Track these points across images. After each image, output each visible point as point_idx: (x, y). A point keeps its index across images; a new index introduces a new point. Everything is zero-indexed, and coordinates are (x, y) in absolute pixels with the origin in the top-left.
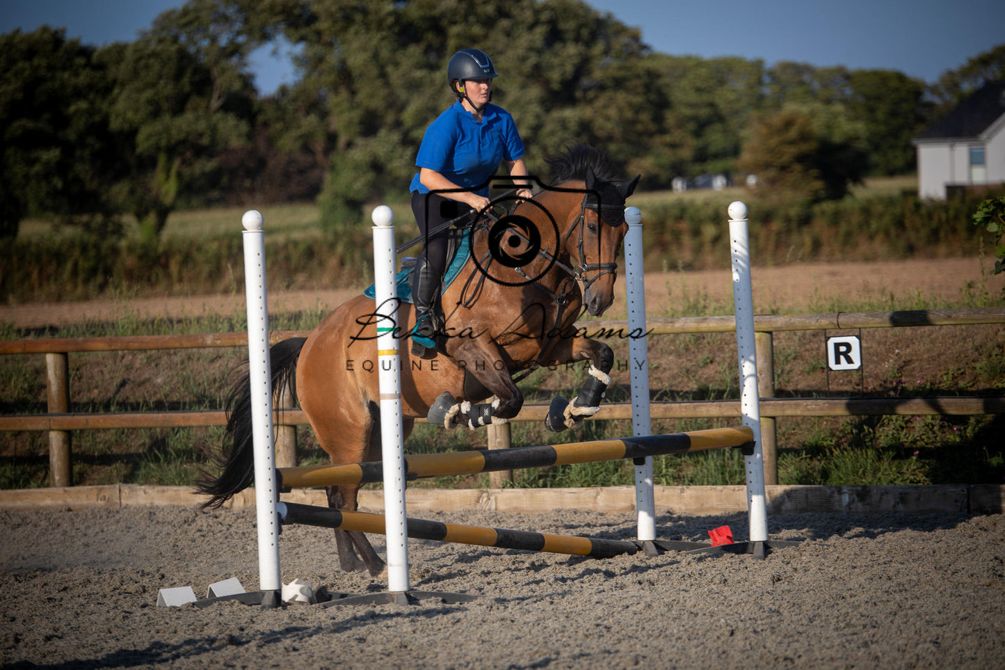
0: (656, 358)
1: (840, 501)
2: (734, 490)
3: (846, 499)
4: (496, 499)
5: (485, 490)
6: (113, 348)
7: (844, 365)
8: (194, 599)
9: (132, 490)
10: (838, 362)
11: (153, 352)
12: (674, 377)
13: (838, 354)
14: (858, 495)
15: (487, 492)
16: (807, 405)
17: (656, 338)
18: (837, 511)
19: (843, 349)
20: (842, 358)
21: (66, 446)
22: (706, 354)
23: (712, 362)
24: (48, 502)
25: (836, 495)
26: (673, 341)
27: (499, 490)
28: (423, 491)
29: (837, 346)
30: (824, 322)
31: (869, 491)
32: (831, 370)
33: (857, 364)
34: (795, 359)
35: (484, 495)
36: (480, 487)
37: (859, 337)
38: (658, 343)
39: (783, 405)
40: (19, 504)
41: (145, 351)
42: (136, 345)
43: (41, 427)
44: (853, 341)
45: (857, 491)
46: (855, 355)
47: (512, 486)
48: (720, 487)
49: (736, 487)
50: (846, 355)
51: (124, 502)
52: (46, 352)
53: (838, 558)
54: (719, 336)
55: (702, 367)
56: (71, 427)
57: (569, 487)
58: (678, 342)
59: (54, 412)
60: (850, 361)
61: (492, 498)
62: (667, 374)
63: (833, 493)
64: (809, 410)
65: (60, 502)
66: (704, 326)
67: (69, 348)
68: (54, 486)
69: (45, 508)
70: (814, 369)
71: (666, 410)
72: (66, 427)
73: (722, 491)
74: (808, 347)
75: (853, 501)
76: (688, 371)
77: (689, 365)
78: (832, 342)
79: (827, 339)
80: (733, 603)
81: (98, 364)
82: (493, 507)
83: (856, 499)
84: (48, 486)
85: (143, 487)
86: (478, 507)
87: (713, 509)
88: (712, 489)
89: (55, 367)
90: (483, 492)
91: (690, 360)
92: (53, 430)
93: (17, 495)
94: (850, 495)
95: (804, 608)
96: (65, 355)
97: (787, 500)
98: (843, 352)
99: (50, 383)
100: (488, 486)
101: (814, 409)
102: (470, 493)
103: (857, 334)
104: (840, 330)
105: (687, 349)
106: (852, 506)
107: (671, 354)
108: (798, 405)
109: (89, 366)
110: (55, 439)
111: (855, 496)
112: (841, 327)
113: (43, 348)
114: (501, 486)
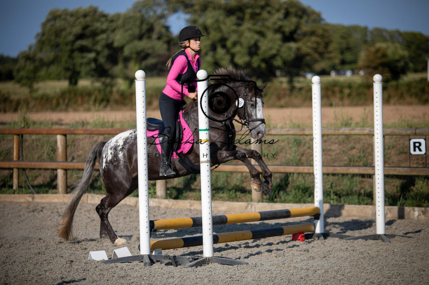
0: (329, 145)
1: (414, 214)
2: (364, 208)
3: (416, 213)
4: (255, 207)
5: (250, 203)
6: (86, 133)
7: (418, 152)
8: (106, 259)
9: (92, 197)
10: (415, 150)
11: (106, 136)
12: (338, 154)
13: (415, 147)
14: (422, 212)
15: (251, 204)
16: (400, 170)
17: (330, 136)
18: (412, 219)
19: (417, 145)
20: (417, 149)
21: (65, 176)
22: (352, 144)
23: (354, 148)
24: (56, 200)
25: (412, 211)
26: (337, 138)
27: (256, 203)
28: (222, 202)
29: (415, 143)
30: (409, 132)
31: (427, 211)
32: (411, 154)
33: (423, 152)
34: (393, 148)
35: (250, 205)
36: (247, 201)
37: (425, 139)
38: (330, 138)
39: (388, 169)
40: (43, 201)
41: (103, 134)
42: (96, 132)
43: (54, 167)
44: (422, 141)
45: (422, 210)
46: (423, 147)
47: (263, 202)
48: (358, 206)
49: (365, 206)
50: (419, 147)
51: (89, 202)
52: (57, 134)
53: (416, 245)
54: (358, 137)
55: (350, 150)
56: (68, 167)
57: (288, 203)
58: (339, 139)
59: (60, 160)
60: (420, 150)
61: (253, 207)
62: (334, 153)
63: (411, 210)
64: (400, 172)
65: (61, 201)
66: (353, 132)
67: (67, 132)
68: (59, 193)
69: (55, 203)
70: (401, 153)
71: (334, 170)
72: (64, 167)
73: (359, 208)
74: (399, 142)
75: (420, 215)
76: (344, 152)
77: (344, 149)
78: (412, 141)
79: (410, 140)
80: (369, 271)
81: (82, 140)
82: (253, 211)
83: (421, 214)
84: (56, 193)
85: (98, 196)
86: (247, 210)
87: (354, 216)
88: (354, 207)
89: (61, 141)
90: (249, 204)
91: (345, 147)
92: (59, 168)
93: (43, 197)
94: (419, 212)
95: (405, 276)
96: (65, 135)
97: (389, 213)
98: (417, 146)
99: (58, 148)
100: (251, 200)
101: (403, 172)
102: (243, 204)
103: (425, 138)
104: (416, 135)
105: (343, 142)
106: (420, 217)
107: (336, 143)
108: (395, 170)
109: (78, 140)
110: (60, 173)
111: (421, 212)
112: (417, 134)
113: (56, 132)
114: (257, 201)
